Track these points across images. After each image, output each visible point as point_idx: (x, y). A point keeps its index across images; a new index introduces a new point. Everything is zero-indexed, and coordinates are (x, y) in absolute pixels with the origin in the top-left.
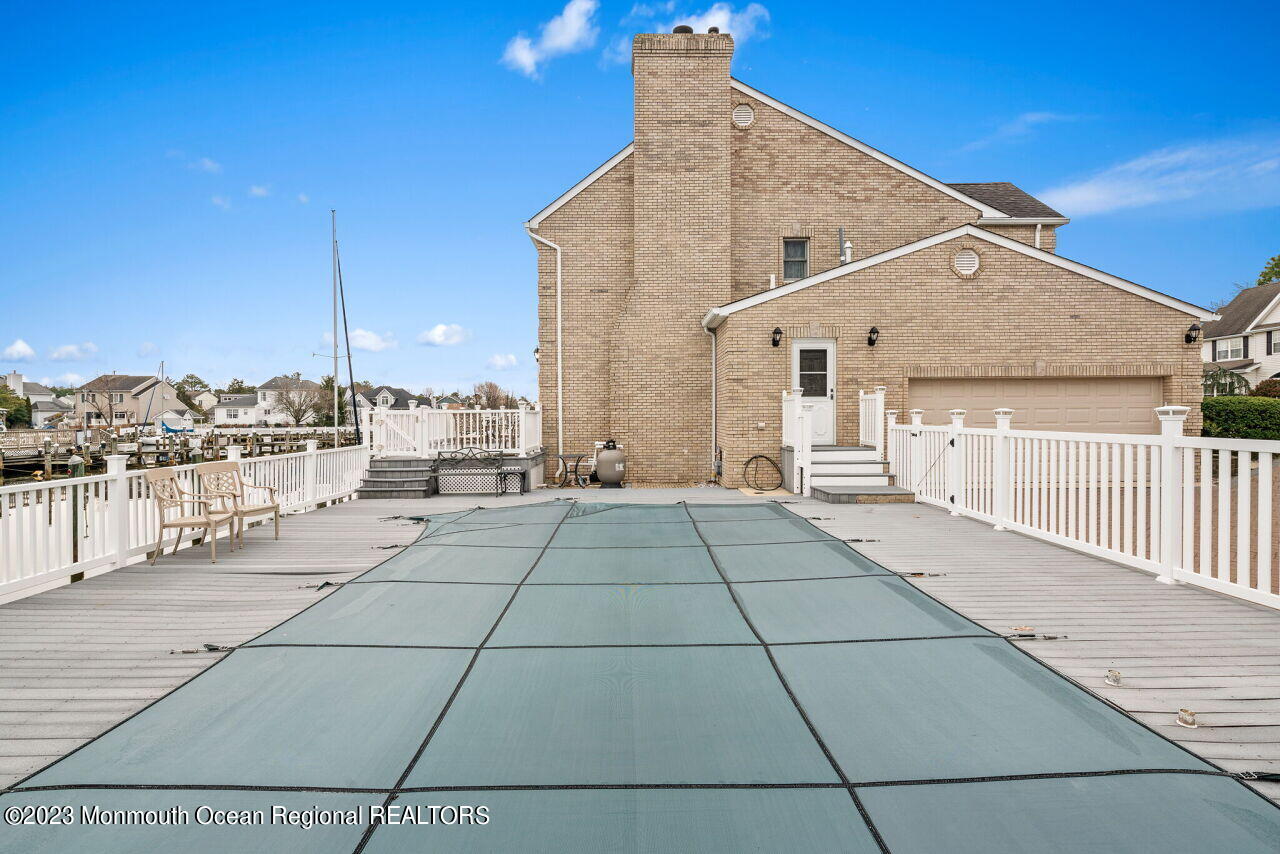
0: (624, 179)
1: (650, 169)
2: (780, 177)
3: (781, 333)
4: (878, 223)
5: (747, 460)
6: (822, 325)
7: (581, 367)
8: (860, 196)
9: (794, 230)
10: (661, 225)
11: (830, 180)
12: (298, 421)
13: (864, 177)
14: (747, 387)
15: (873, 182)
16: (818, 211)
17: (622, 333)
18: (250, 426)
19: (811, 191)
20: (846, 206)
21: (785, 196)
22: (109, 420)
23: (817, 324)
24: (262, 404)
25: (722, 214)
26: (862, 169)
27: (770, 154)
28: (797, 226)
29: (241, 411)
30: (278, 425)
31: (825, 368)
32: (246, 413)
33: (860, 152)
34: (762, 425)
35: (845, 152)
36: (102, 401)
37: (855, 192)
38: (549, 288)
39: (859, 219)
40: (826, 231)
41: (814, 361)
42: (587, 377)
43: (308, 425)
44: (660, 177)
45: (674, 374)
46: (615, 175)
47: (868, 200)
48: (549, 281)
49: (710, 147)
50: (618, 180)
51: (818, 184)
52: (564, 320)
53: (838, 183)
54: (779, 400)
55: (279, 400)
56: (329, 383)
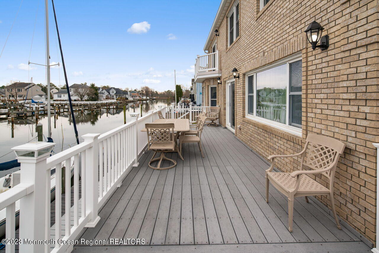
12: (81, 99)
29: (62, 95)
32: (64, 96)
43: (86, 100)
55: (75, 92)
56: (93, 86)
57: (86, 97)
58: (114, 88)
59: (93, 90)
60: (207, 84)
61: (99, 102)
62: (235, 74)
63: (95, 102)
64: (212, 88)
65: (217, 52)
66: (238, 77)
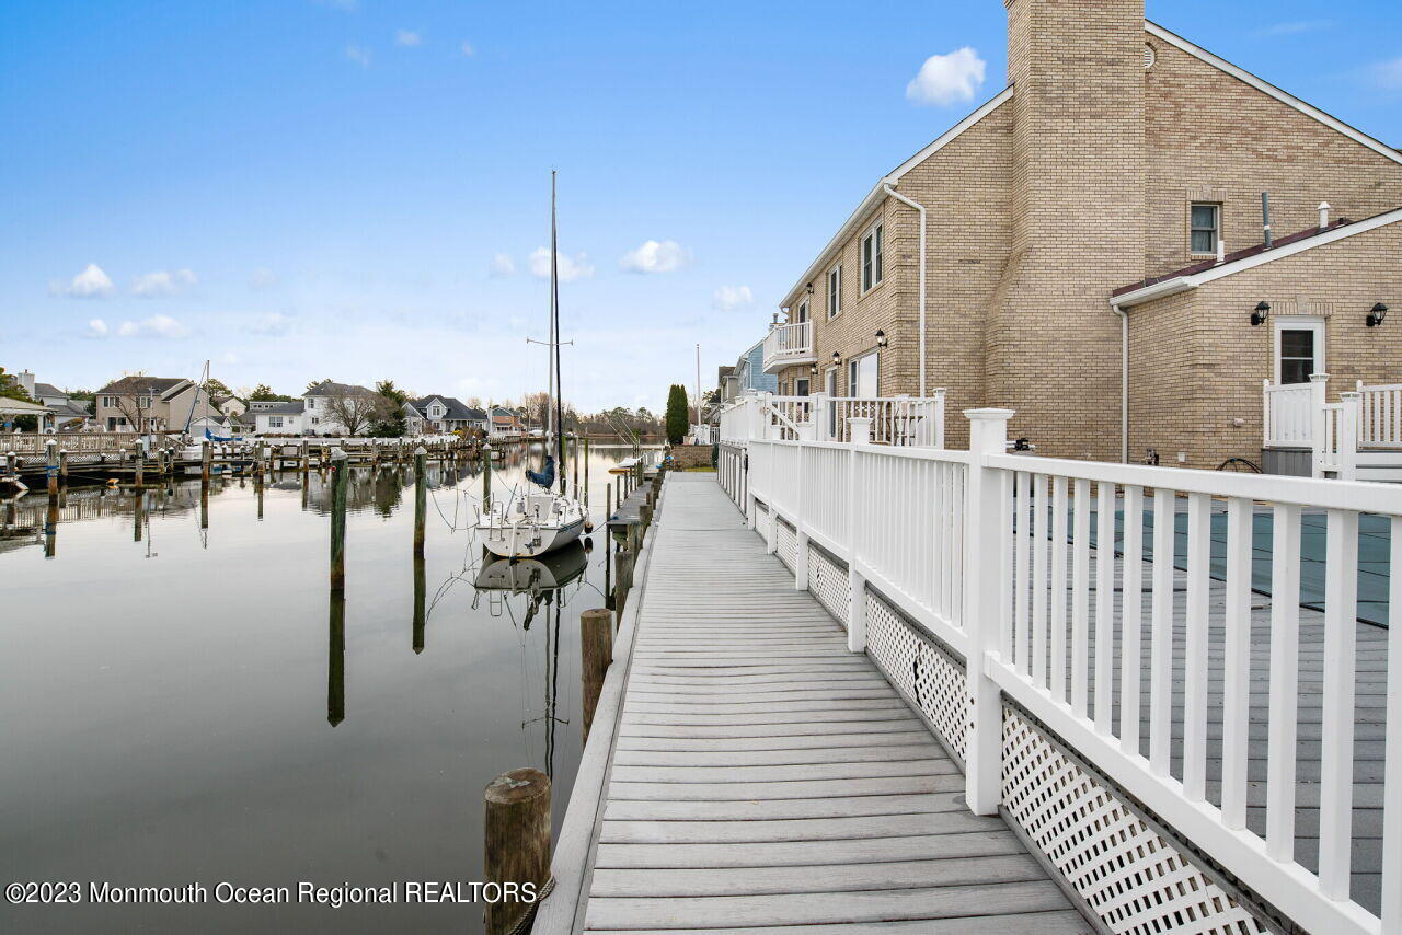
0: (1001, 128)
1: (1050, 115)
2: (1188, 130)
3: (1268, 308)
4: (1303, 187)
5: (1222, 463)
6: (1312, 301)
7: (947, 353)
8: (1282, 154)
9: (1205, 194)
10: (1062, 181)
11: (1246, 135)
12: (353, 431)
13: (1285, 132)
14: (1220, 374)
15: (1297, 140)
16: (1233, 172)
17: (1012, 311)
18: (297, 436)
19: (1224, 147)
20: (1266, 165)
21: (1193, 153)
22: (137, 427)
23: (1306, 299)
24: (310, 412)
25: (1133, 171)
26: (1283, 123)
27: (1174, 102)
28: (1208, 189)
29: (286, 419)
30: (327, 436)
31: (1310, 354)
32: (291, 422)
33: (1283, 103)
34: (1240, 420)
35: (1263, 102)
36: (129, 404)
37: (1275, 150)
38: (910, 257)
39: (1281, 181)
40: (1240, 196)
41: (1298, 344)
42: (954, 364)
43: (363, 436)
44: (1059, 124)
45: (1075, 361)
46: (990, 124)
47: (1290, 159)
48: (908, 248)
49: (1120, 90)
50: (993, 130)
51: (1232, 139)
52: (927, 295)
53: (1255, 139)
54: (1260, 390)
55: (331, 407)
56: (387, 390)
57: (364, 427)
58: (440, 398)
59: (390, 403)
60: (792, 375)
61: (407, 440)
62: (836, 360)
63: (395, 441)
64: (800, 382)
65: (809, 323)
66: (841, 364)
